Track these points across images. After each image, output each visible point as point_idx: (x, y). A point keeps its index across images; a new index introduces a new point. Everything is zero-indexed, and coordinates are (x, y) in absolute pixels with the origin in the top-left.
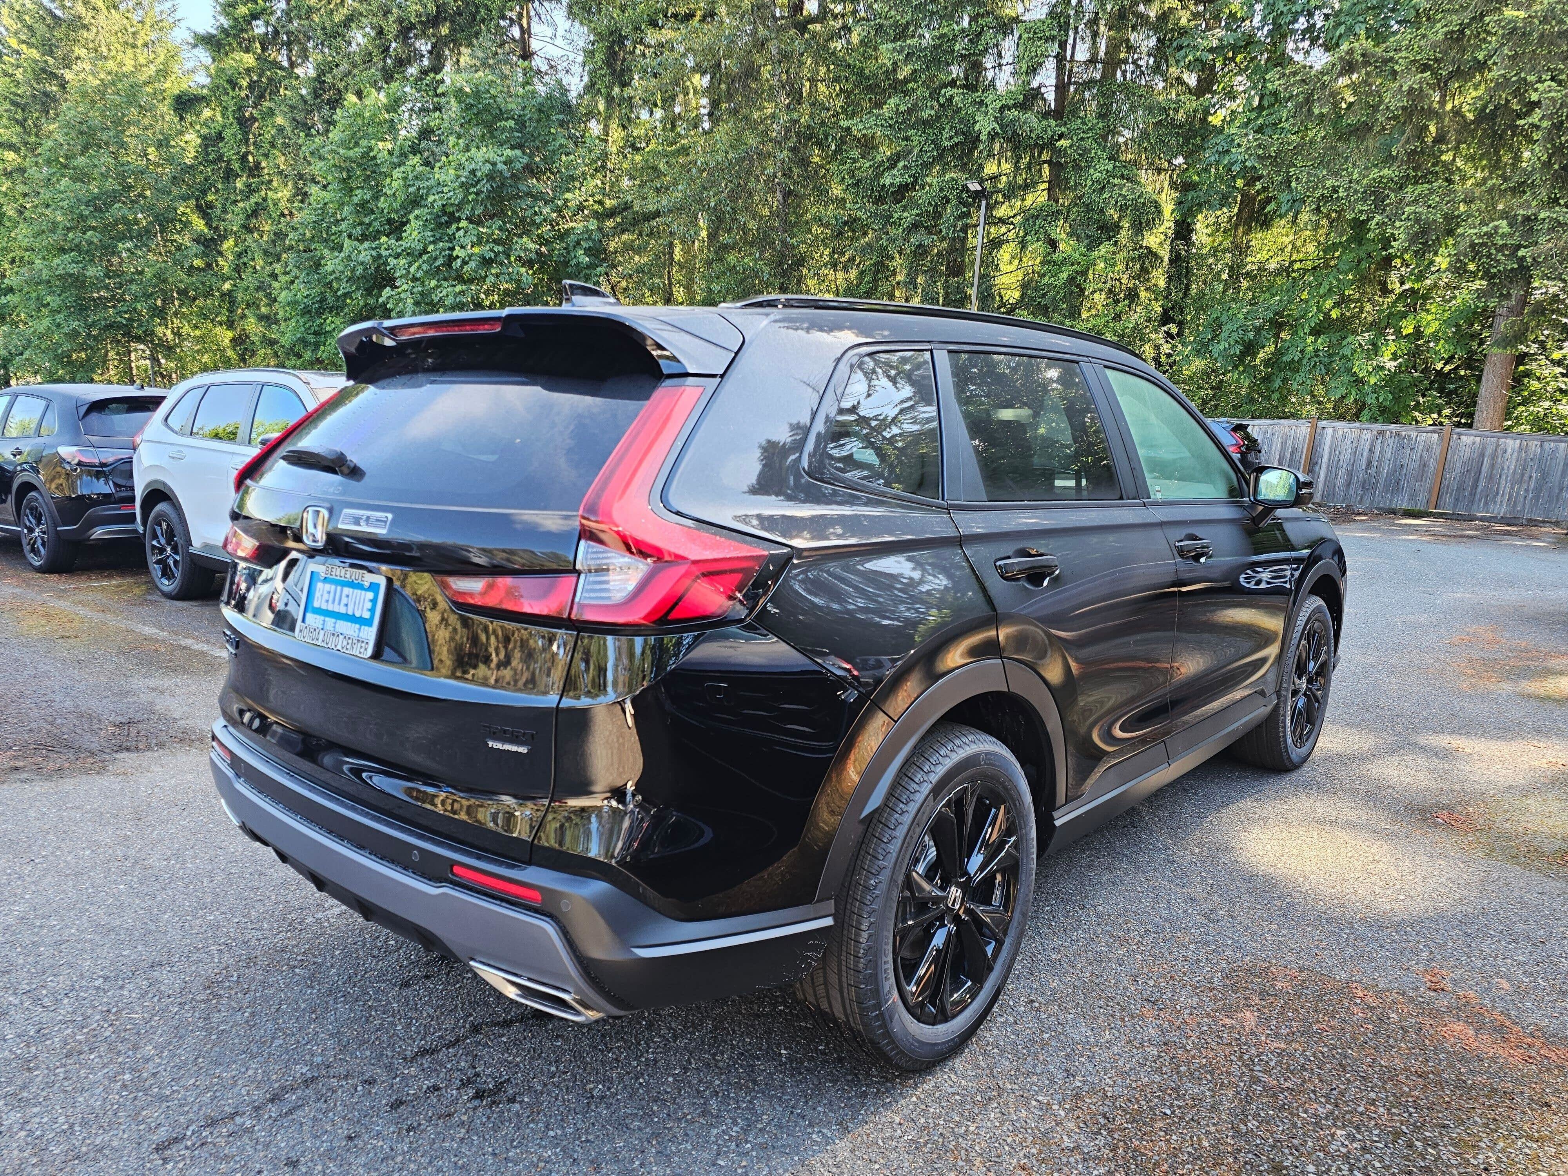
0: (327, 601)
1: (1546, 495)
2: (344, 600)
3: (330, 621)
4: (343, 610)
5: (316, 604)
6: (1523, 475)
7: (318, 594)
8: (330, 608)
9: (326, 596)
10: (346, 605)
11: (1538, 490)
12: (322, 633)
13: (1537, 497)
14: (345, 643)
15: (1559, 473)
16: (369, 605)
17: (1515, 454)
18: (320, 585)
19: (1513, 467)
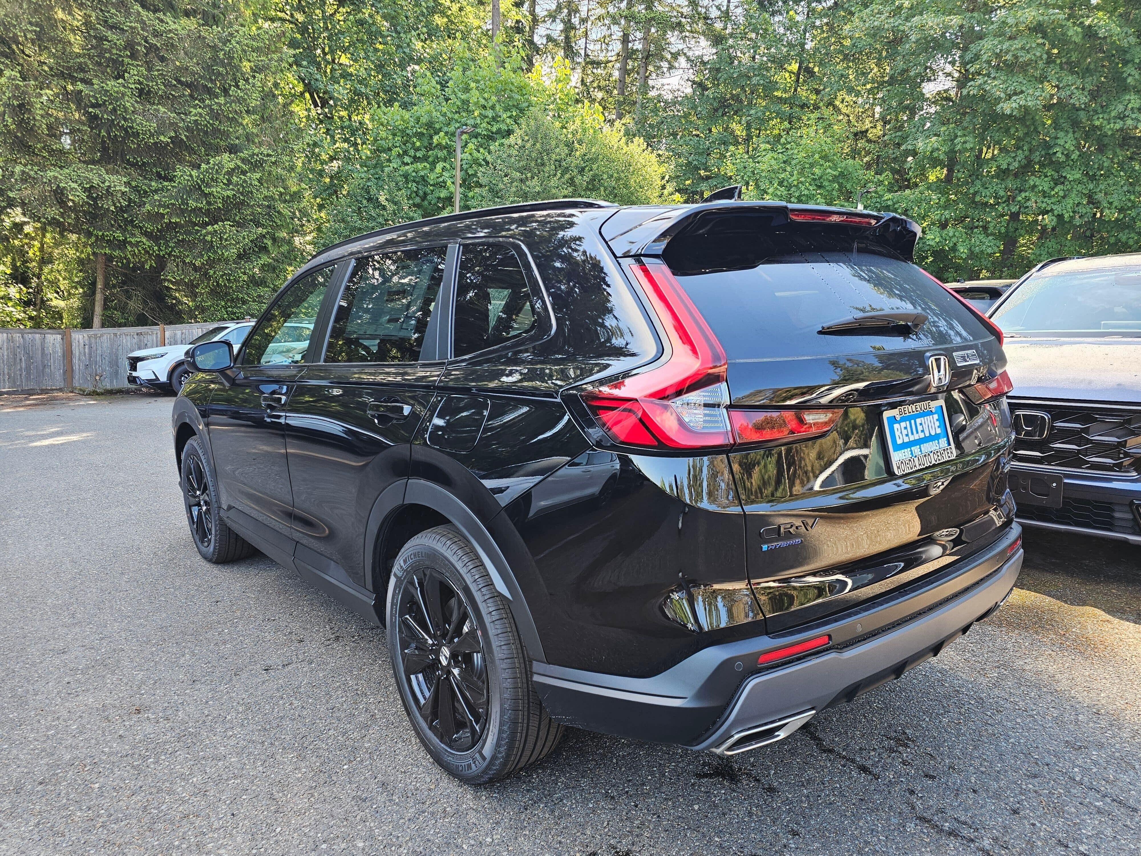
0: (907, 435)
1: (35, 371)
2: (920, 428)
3: (916, 449)
4: (922, 435)
5: (899, 442)
6: (15, 359)
7: (897, 434)
8: (912, 438)
9: (905, 432)
10: (923, 431)
11: (28, 369)
12: (916, 459)
13: (28, 373)
14: (936, 457)
15: (40, 356)
16: (937, 424)
17: (5, 344)
18: (896, 426)
19: (6, 354)
